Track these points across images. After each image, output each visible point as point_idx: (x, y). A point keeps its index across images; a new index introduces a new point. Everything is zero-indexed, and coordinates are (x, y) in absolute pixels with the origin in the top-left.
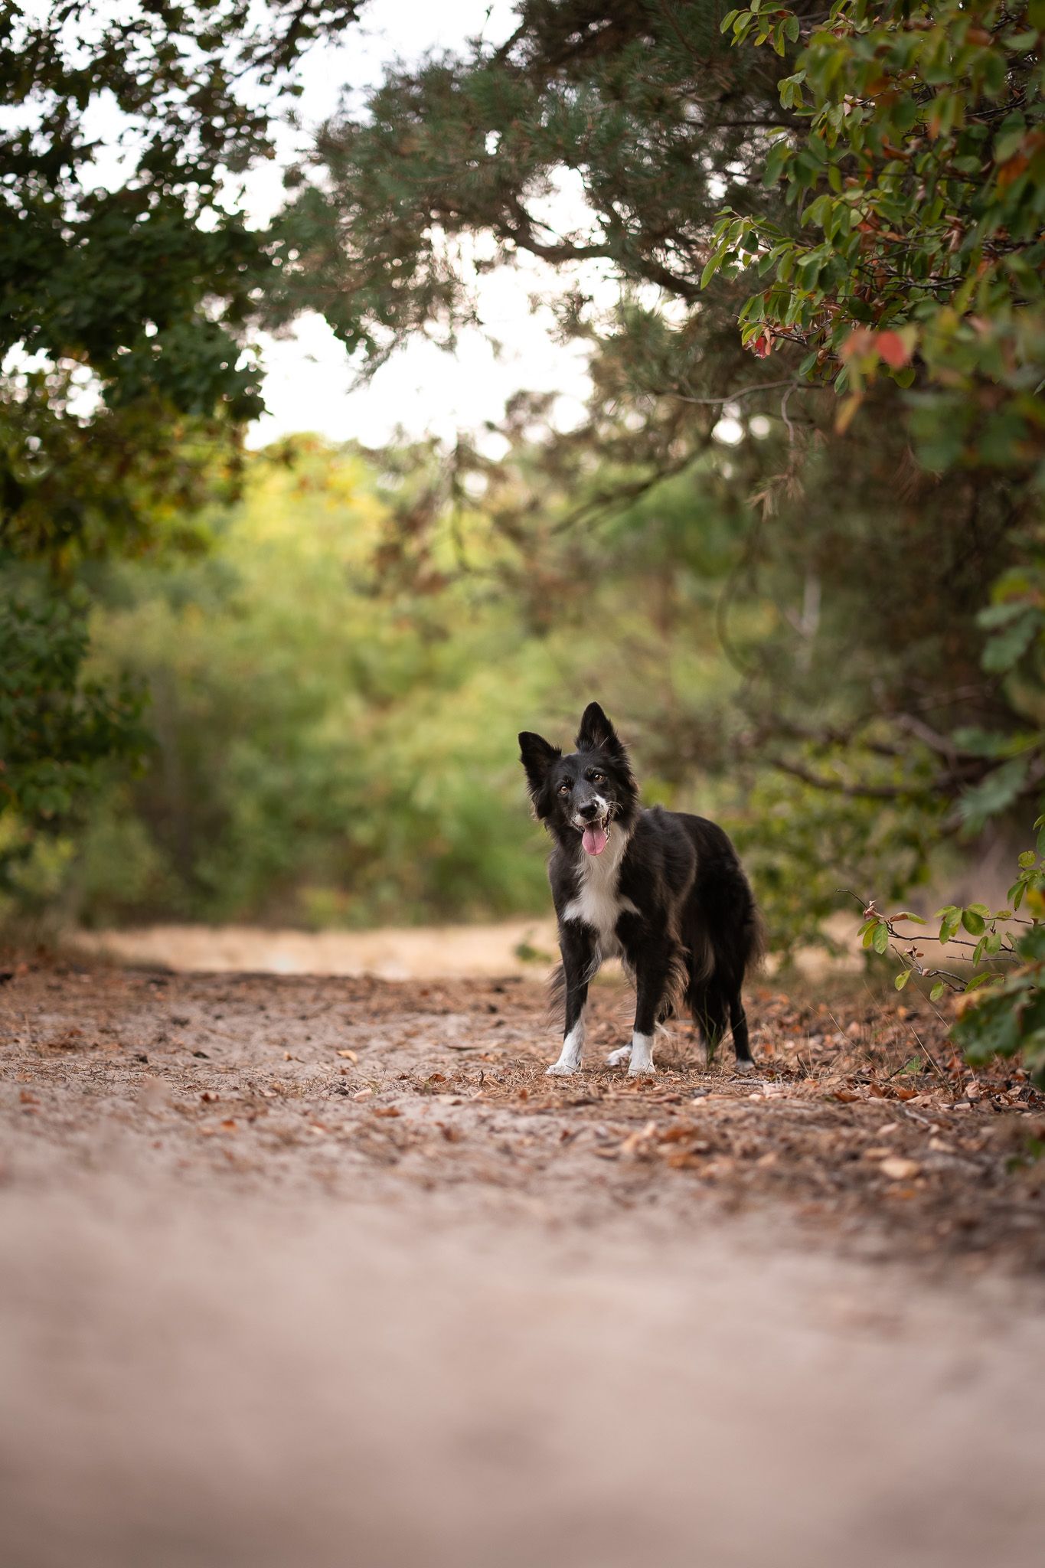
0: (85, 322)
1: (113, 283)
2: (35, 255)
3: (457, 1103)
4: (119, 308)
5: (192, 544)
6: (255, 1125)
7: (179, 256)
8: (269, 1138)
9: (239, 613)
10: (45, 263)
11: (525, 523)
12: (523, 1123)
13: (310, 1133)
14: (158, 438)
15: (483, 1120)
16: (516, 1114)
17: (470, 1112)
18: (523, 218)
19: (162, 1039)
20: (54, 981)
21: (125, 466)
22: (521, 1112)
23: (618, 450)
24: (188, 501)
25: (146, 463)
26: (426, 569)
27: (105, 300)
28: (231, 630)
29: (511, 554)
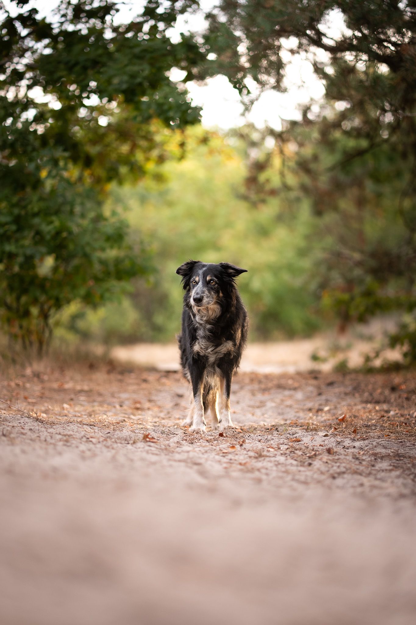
0: (124, 86)
1: (135, 68)
2: (100, 56)
3: (326, 436)
4: (139, 80)
5: (159, 178)
6: (243, 447)
7: (164, 55)
8: (252, 454)
9: (170, 204)
10: (104, 59)
11: (313, 166)
12: (357, 444)
13: (268, 451)
14: (148, 132)
15: (339, 443)
16: (354, 440)
17: (333, 439)
18: (320, 34)
19: (177, 405)
20: (119, 377)
21: (134, 146)
22: (356, 439)
23: (355, 133)
24: (161, 159)
25: (143, 143)
26: (268, 187)
27: (133, 76)
28: (166, 213)
29: (307, 180)
